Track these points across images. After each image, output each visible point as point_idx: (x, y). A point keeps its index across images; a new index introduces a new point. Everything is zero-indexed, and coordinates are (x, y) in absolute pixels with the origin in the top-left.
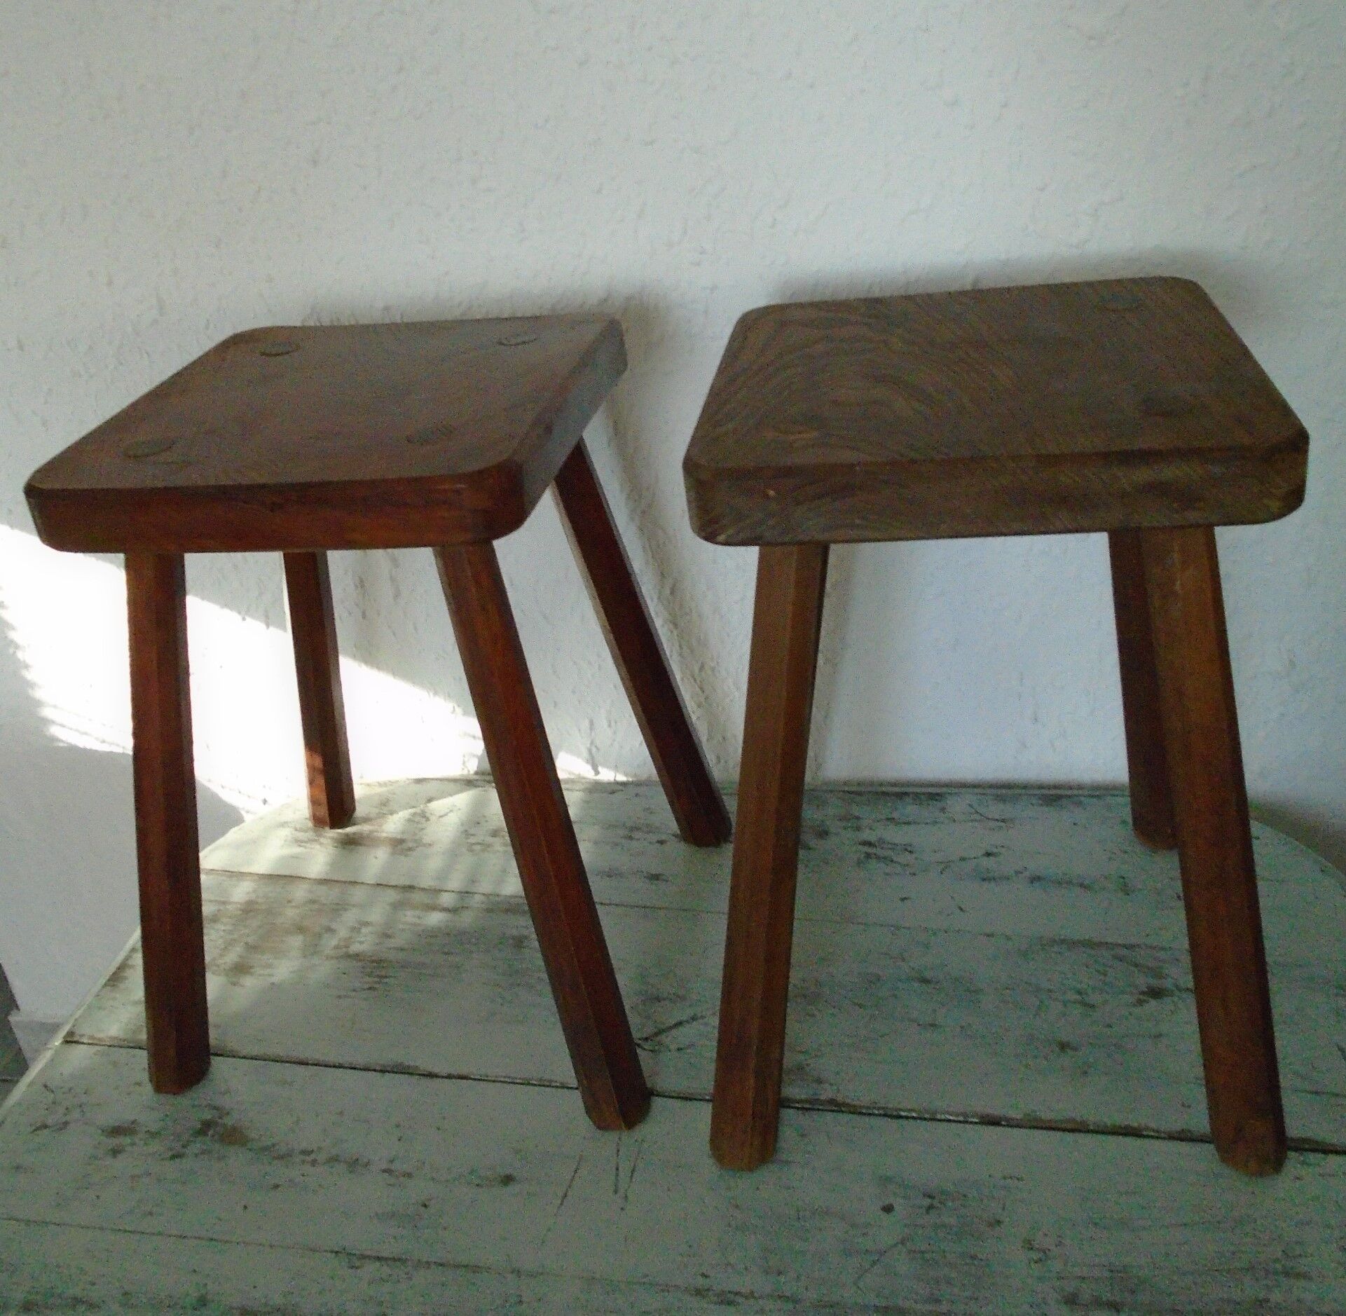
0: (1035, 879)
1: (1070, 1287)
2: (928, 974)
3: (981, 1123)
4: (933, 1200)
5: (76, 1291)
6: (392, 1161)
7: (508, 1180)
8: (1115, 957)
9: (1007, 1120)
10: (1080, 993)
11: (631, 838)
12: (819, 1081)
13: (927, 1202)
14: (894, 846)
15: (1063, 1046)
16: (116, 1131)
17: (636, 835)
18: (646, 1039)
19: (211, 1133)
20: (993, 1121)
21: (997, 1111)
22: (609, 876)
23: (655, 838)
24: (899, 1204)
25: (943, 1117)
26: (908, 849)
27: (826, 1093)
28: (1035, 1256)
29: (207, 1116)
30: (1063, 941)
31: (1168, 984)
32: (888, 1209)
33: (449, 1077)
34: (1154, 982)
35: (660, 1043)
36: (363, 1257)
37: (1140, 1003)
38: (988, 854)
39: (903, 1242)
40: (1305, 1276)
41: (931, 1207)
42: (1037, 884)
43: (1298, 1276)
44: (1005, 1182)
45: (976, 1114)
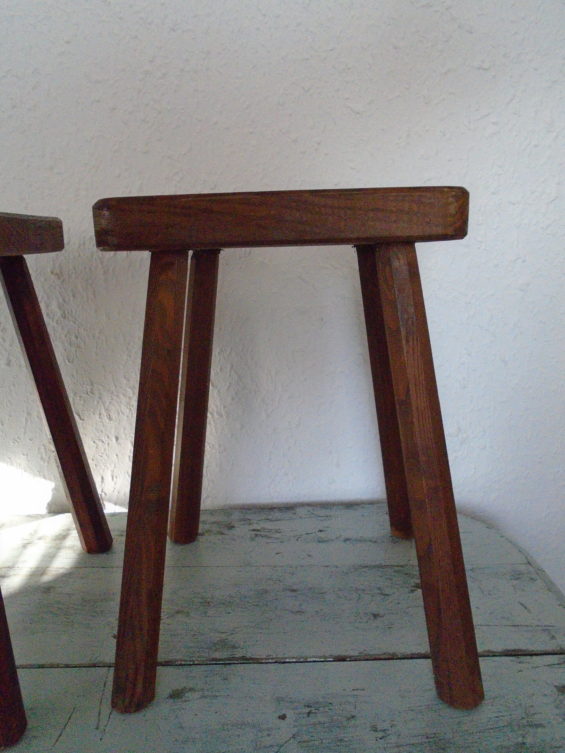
0: (346, 540)
2: (295, 587)
3: (335, 661)
4: (311, 709)
8: (395, 571)
9: (350, 657)
10: (379, 589)
12: (234, 647)
13: (307, 710)
14: (270, 530)
15: (375, 616)
20: (342, 659)
21: (343, 653)
24: (290, 714)
25: (312, 660)
26: (277, 531)
27: (239, 654)
28: (381, 735)
30: (366, 567)
32: (283, 717)
37: (412, 591)
38: (321, 531)
39: (294, 737)
40: (541, 725)
41: (309, 713)
42: (348, 542)
43: (537, 726)
44: (355, 693)
45: (331, 656)
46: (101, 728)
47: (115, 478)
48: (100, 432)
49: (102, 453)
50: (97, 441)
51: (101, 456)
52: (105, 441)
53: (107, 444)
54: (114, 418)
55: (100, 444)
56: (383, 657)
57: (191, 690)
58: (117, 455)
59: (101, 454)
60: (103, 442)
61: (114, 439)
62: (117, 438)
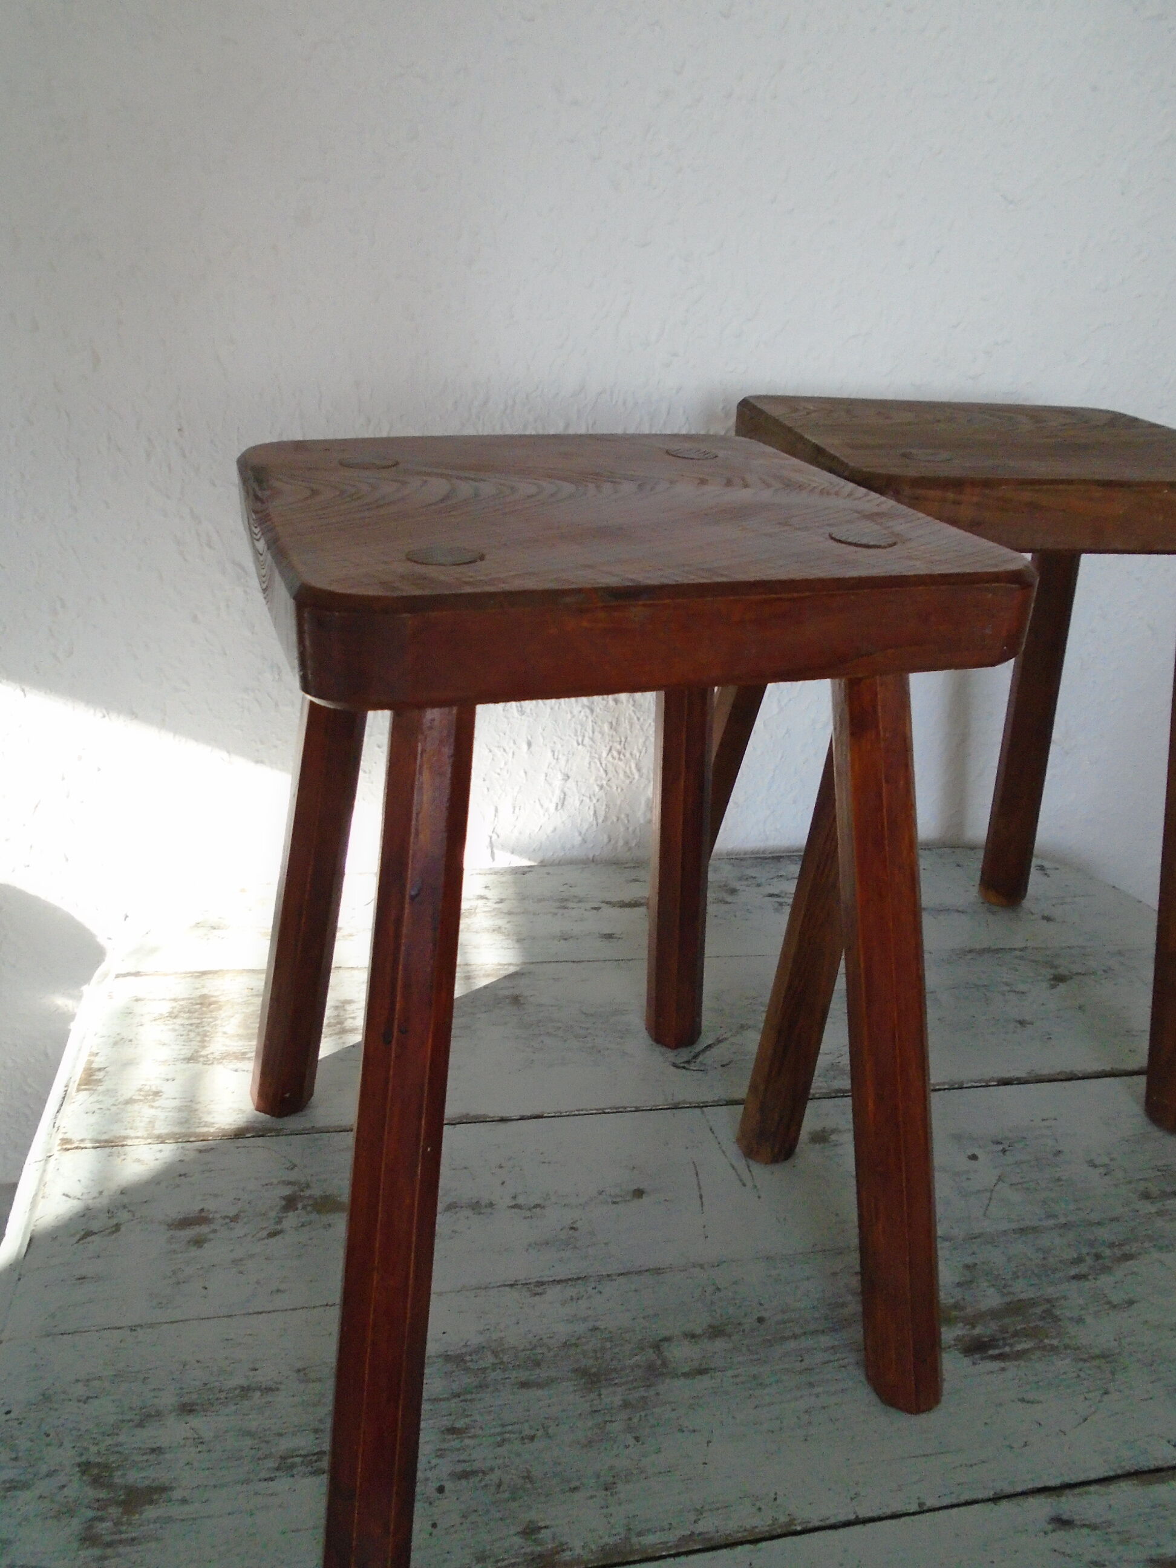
1: (1142, 1186)
3: (998, 1085)
4: (1003, 1145)
5: (238, 1381)
6: (514, 1198)
7: (639, 1193)
8: (1017, 958)
10: (1007, 985)
11: (565, 908)
13: (1000, 1147)
15: (1022, 1023)
16: (185, 1223)
17: (570, 905)
18: (688, 1062)
19: (300, 1206)
20: (1005, 1082)
21: (1005, 1075)
22: (565, 939)
23: (589, 906)
24: (980, 1153)
25: (969, 1085)
28: (1102, 1170)
29: (287, 1191)
30: (971, 951)
31: (1062, 971)
32: (974, 1157)
33: (522, 1118)
34: (1052, 971)
35: (702, 1064)
36: (541, 1284)
37: (1053, 986)
39: (1000, 1179)
41: (1004, 1151)
44: (1046, 1123)
45: (992, 1079)
46: (749, 1184)
47: (517, 809)
48: (502, 734)
49: (501, 769)
50: (495, 750)
51: (499, 774)
52: (507, 749)
53: (511, 755)
54: (528, 711)
55: (499, 753)
56: (1060, 1077)
57: (833, 1131)
58: (526, 773)
59: (498, 771)
60: (504, 750)
61: (525, 747)
62: (529, 744)
